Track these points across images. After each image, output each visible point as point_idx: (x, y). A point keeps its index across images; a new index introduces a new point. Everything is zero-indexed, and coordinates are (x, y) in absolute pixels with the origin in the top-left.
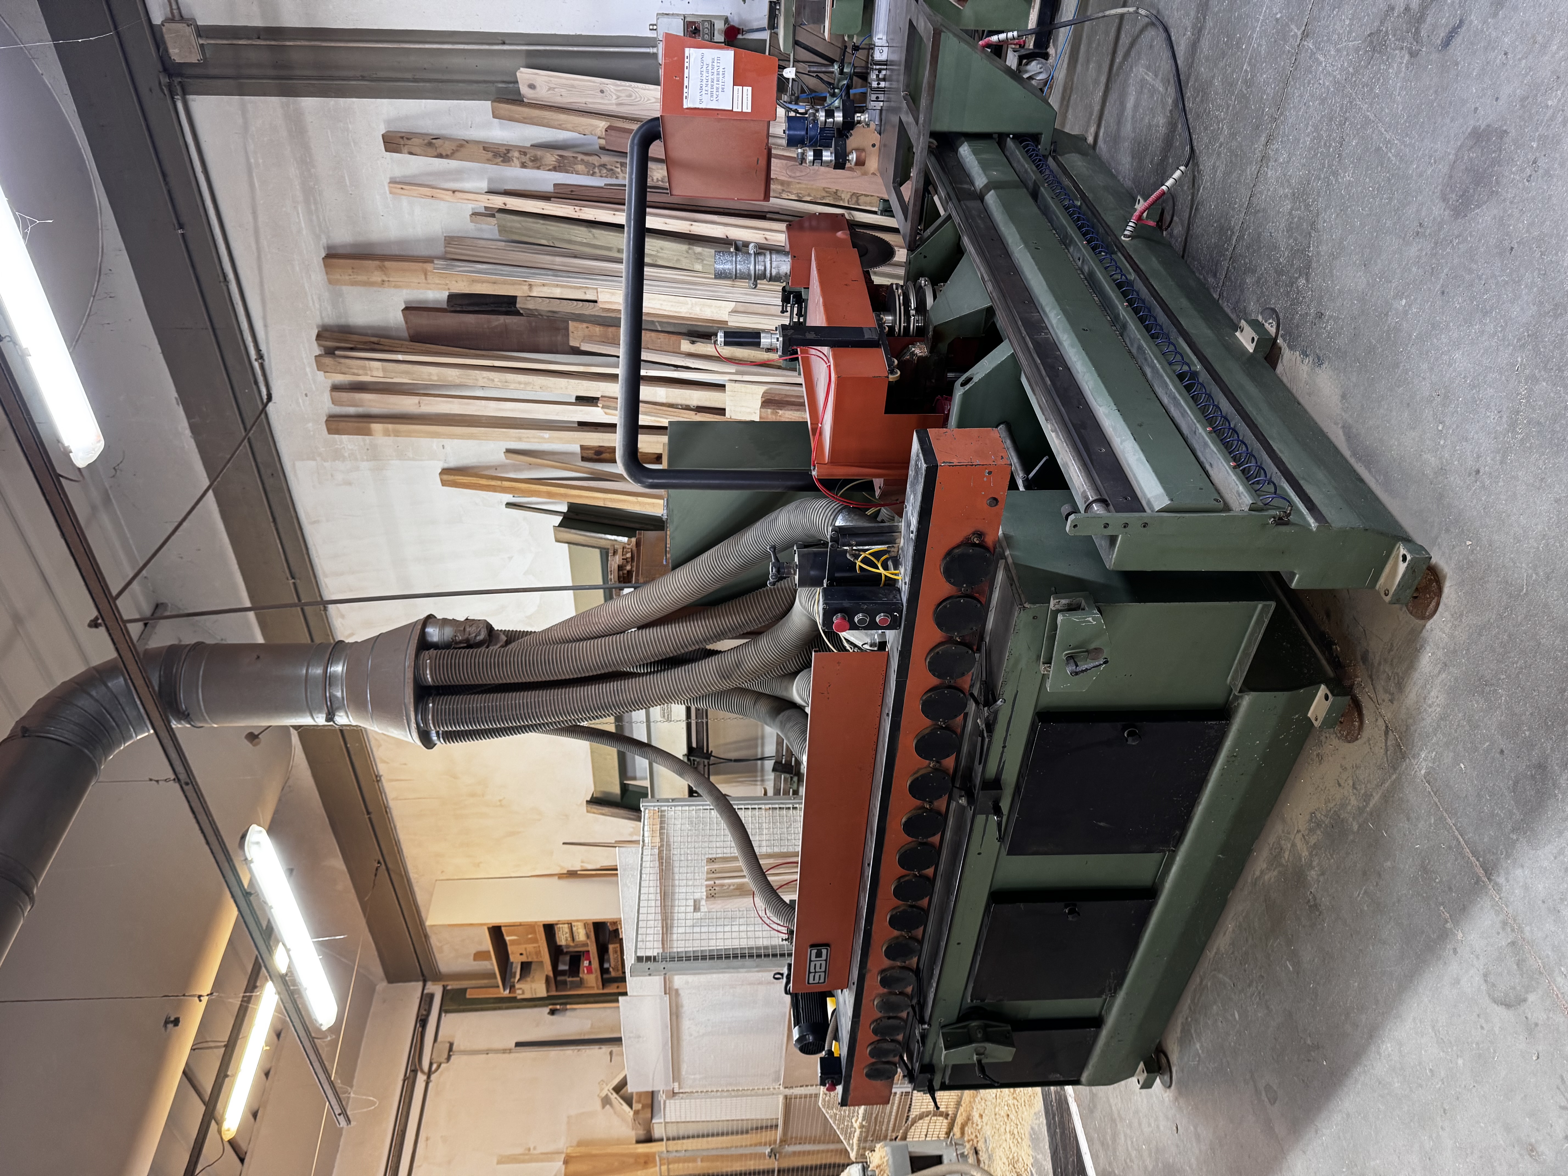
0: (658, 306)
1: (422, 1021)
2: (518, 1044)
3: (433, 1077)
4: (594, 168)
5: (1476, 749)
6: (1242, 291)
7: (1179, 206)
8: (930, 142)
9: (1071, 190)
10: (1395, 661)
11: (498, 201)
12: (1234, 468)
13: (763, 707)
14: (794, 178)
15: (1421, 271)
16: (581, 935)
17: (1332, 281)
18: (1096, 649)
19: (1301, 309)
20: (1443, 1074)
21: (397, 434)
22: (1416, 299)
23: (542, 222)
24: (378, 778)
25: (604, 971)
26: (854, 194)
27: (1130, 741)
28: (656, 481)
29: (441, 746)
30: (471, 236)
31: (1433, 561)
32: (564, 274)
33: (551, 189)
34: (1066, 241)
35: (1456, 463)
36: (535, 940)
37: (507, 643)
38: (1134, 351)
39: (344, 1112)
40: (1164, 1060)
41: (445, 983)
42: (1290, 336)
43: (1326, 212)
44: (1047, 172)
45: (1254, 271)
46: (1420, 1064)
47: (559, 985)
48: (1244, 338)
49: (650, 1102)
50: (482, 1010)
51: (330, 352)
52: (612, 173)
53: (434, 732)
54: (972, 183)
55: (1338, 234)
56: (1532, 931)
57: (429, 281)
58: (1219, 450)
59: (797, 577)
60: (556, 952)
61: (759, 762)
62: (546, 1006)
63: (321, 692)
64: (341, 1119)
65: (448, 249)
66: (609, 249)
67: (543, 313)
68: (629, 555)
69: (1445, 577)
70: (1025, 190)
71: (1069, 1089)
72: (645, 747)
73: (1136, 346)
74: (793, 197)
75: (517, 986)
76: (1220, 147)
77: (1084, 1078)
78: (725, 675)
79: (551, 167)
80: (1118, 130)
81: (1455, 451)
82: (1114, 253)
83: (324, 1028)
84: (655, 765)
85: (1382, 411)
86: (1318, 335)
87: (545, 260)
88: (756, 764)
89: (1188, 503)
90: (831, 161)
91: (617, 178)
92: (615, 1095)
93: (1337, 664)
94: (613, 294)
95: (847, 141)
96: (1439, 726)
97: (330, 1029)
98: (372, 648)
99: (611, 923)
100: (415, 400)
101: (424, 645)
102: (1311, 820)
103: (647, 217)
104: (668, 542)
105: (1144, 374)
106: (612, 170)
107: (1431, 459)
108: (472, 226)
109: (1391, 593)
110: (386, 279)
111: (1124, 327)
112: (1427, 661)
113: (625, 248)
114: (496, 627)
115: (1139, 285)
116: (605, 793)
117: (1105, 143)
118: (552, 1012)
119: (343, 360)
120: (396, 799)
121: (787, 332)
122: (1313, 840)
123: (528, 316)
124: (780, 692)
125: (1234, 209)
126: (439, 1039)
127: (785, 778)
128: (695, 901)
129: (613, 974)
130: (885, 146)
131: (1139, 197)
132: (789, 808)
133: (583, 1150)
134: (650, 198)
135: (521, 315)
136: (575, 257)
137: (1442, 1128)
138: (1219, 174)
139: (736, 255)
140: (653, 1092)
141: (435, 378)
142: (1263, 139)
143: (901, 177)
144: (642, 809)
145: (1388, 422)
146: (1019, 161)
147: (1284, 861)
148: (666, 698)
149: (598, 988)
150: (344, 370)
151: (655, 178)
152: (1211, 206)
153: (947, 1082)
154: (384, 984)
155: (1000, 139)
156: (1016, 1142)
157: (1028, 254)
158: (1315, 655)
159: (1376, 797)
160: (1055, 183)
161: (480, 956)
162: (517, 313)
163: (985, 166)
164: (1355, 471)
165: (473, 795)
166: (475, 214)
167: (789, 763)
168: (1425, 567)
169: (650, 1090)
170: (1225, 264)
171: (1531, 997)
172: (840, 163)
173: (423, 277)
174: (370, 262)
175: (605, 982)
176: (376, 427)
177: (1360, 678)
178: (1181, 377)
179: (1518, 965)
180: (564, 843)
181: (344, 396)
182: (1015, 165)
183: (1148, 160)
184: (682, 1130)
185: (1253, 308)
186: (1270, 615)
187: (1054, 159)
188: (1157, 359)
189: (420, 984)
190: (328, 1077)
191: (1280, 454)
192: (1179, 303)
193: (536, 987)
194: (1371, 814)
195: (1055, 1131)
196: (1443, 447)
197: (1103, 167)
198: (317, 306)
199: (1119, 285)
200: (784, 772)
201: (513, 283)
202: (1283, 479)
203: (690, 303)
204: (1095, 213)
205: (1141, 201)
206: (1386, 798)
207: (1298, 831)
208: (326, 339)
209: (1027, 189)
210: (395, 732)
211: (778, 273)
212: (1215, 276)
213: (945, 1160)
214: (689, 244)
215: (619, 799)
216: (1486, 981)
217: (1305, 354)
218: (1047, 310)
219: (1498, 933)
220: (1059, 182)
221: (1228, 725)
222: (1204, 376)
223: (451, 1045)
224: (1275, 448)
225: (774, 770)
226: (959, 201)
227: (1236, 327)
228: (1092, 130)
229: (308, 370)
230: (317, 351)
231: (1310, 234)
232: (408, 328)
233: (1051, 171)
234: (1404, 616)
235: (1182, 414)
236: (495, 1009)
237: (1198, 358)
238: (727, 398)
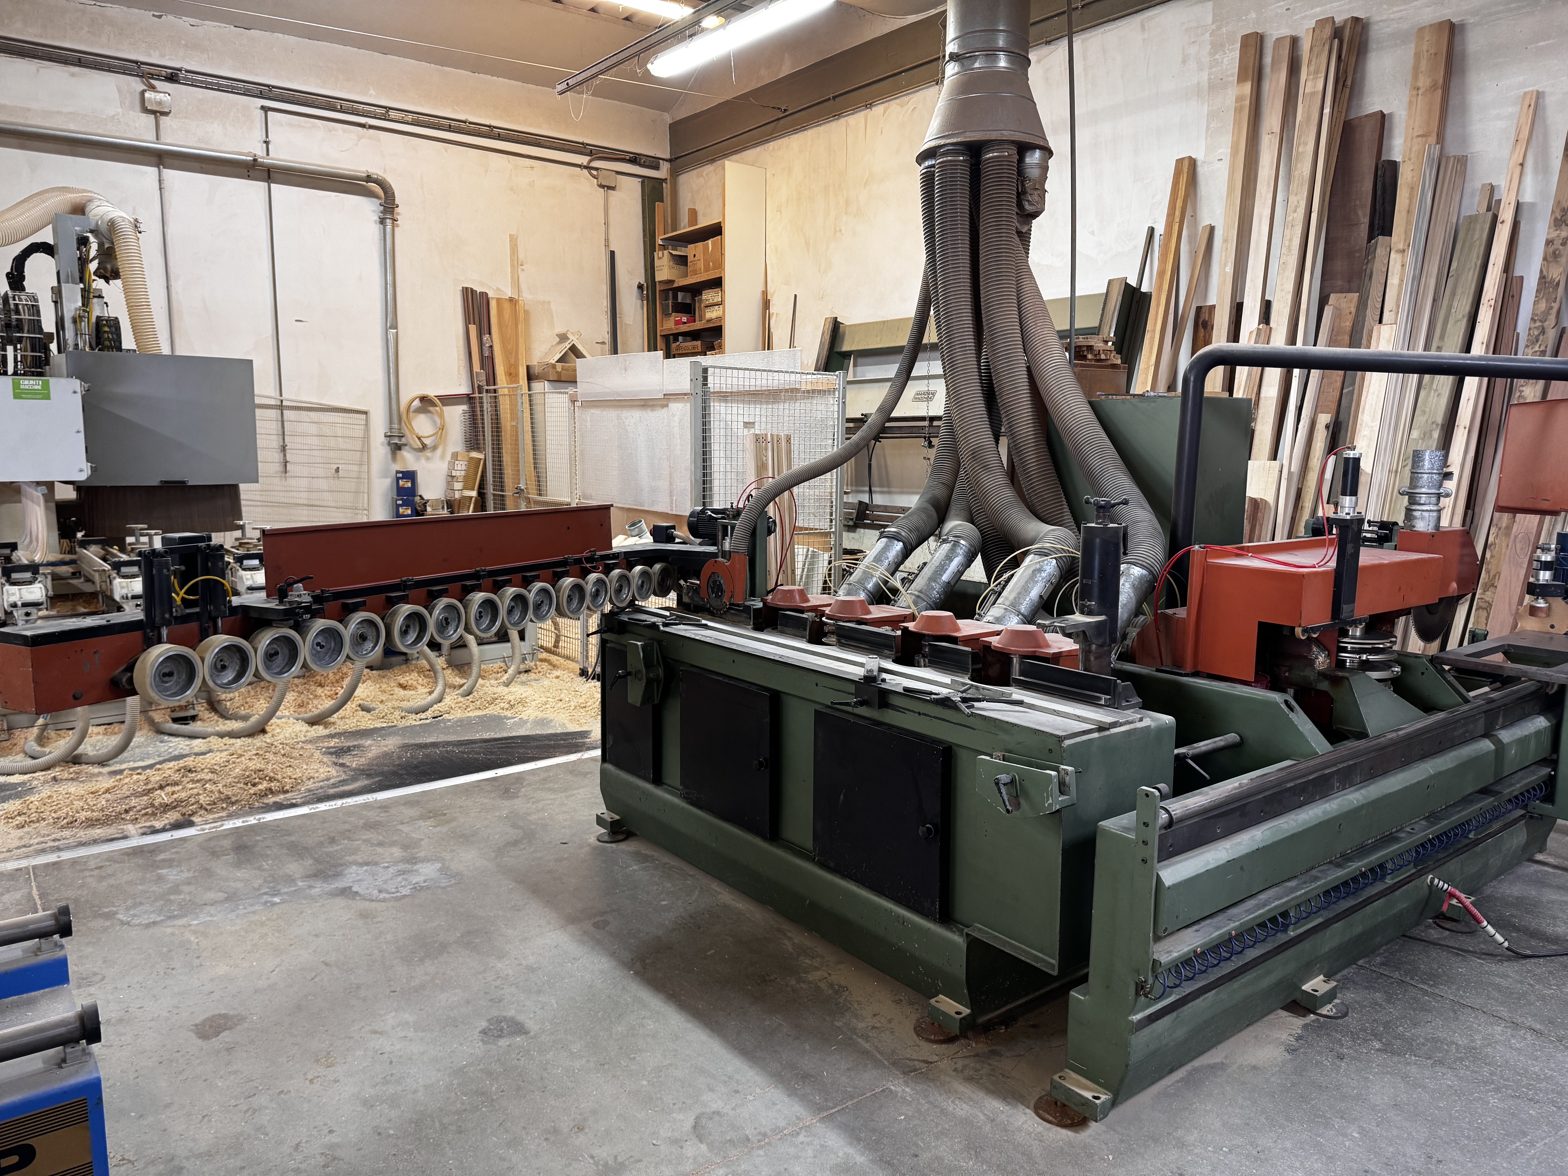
0: (1372, 389)
1: (634, 159)
2: (612, 253)
3: (585, 171)
4: (1541, 321)
5: (916, 1135)
6: (1366, 988)
7: (1462, 938)
8: (1553, 684)
9: (1486, 830)
10: (994, 1078)
11: (1507, 215)
12: (1195, 952)
13: (940, 492)
14: (1515, 541)
15: (1389, 1155)
16: (711, 314)
17: (1376, 1073)
18: (1019, 804)
19: (1347, 1041)
20: (633, 1067)
21: (1238, 110)
22: (1359, 1146)
23: (1479, 263)
24: (868, 106)
25: (676, 336)
26: (1490, 605)
27: (922, 830)
28: (1191, 384)
29: (918, 171)
30: (1466, 185)
31: (1093, 1124)
32: (1415, 288)
33: (1517, 273)
34: (1432, 817)
35: (1190, 1158)
36: (707, 269)
37: (1019, 233)
38: (1314, 872)
39: (569, 88)
40: (621, 837)
41: (668, 181)
42: (1318, 1027)
43: (1456, 1076)
44: (1510, 807)
45: (1389, 1001)
46: (639, 1050)
47: (665, 292)
48: (1318, 983)
49: (563, 379)
50: (644, 218)
51: (1337, 33)
52: (1533, 341)
53: (933, 162)
54: (1503, 727)
55: (1429, 1085)
56: (759, 1156)
57: (1415, 140)
58: (1212, 940)
59: (1093, 525)
60: (696, 290)
61: (867, 489)
62: (646, 281)
63: (980, 46)
64: (564, 86)
65: (1452, 159)
66: (1442, 337)
67: (1369, 266)
68: (1103, 357)
69: (1076, 1132)
70: (1492, 781)
71: (598, 753)
72: (906, 375)
73: (1319, 875)
74: (1491, 539)
75: (666, 252)
76: (1529, 984)
77: (609, 767)
78: (975, 455)
79: (1545, 273)
80: (1550, 886)
81: (1202, 1159)
82: (1415, 866)
83: (649, 66)
84: (890, 384)
85: (1240, 1100)
86: (1320, 1053)
87: (1433, 268)
88: (864, 486)
89: (1165, 904)
90: (1538, 580)
91: (1527, 346)
92: (568, 347)
93: (987, 1028)
94: (1389, 341)
95: (1559, 599)
96: (936, 1107)
97: (648, 71)
98: (1022, 96)
99: (720, 343)
100: (1277, 129)
101: (1023, 148)
102: (840, 986)
103: (1477, 378)
104: (1119, 397)
105: (1289, 880)
106: (1537, 341)
107: (1192, 1137)
108: (1478, 185)
109: (1062, 1082)
110: (1420, 92)
111: (1339, 866)
112: (995, 1105)
113: (1443, 353)
114: (1035, 223)
115: (1379, 887)
116: (844, 335)
117: (1535, 871)
118: (640, 287)
119: (1327, 47)
120: (847, 125)
121: (1355, 523)
122: (823, 985)
123: (1368, 249)
124: (954, 509)
125: (1458, 990)
126: (619, 176)
127: (852, 513)
128: (754, 423)
129: (674, 346)
130: (1551, 638)
131: (1473, 898)
132: (831, 515)
133: (522, 316)
134: (1500, 382)
135: (1369, 241)
136: (1434, 300)
137: (588, 1061)
138: (1498, 980)
139: (1439, 474)
140: (576, 382)
141: (1301, 150)
142: (1538, 1027)
143: (1512, 653)
144: (837, 373)
145: (1229, 1104)
146: (1523, 778)
147: (802, 958)
148: (953, 394)
149: (661, 331)
150: (1316, 50)
151: (1524, 388)
152: (1462, 968)
153: (608, 645)
154: (669, 121)
155: (1552, 760)
156: (540, 705)
157: (1424, 777)
158: (998, 1009)
159: (867, 1046)
160: (1495, 814)
161: (693, 214)
162: (1371, 237)
163: (1523, 742)
164: (1180, 1067)
165: (847, 203)
166: (1492, 189)
167: (866, 517)
168: (1087, 1115)
169: (578, 380)
170: (1396, 975)
171: (703, 1147)
172: (1533, 589)
173: (1419, 133)
174: (1442, 73)
175: (666, 337)
176: (1247, 88)
177: (977, 1046)
178: (1285, 914)
179: (730, 1140)
180: (796, 296)
181: (1285, 52)
182: (1520, 774)
183: (1515, 912)
184: (538, 408)
185: (1349, 996)
186: (1044, 969)
187: (1522, 816)
188: (1306, 893)
189: (668, 156)
190: (602, 72)
191: (1202, 998)
192: (1358, 924)
193: (665, 271)
194: (851, 1038)
195: (551, 740)
196: (1205, 1149)
197: (1507, 868)
198: (1392, 16)
199: (1382, 866)
200: (858, 513)
201: (1407, 233)
202: (1178, 997)
203: (1374, 424)
204: (1458, 852)
205: (1470, 900)
206: (866, 1053)
207: (829, 974)
208: (1353, 29)
209: (1492, 784)
210: (936, 124)
211: (1415, 518)
212: (1383, 964)
213: (522, 643)
214: (1443, 425)
215: (837, 350)
216: (714, 1113)
217: (1299, 1038)
218: (1363, 791)
219: (755, 1129)
220: (1497, 817)
221: (934, 921)
222: (1282, 938)
223: (613, 188)
224: (1207, 995)
225: (861, 503)
226: (1485, 712)
227: (1329, 977)
228: (1551, 860)
229: (1318, 10)
230: (1339, 19)
231: (1429, 1058)
232: (1360, 118)
233: (1510, 811)
234: (1037, 1093)
235: (1248, 910)
236: (644, 230)
237: (1301, 934)
238: (1262, 462)
